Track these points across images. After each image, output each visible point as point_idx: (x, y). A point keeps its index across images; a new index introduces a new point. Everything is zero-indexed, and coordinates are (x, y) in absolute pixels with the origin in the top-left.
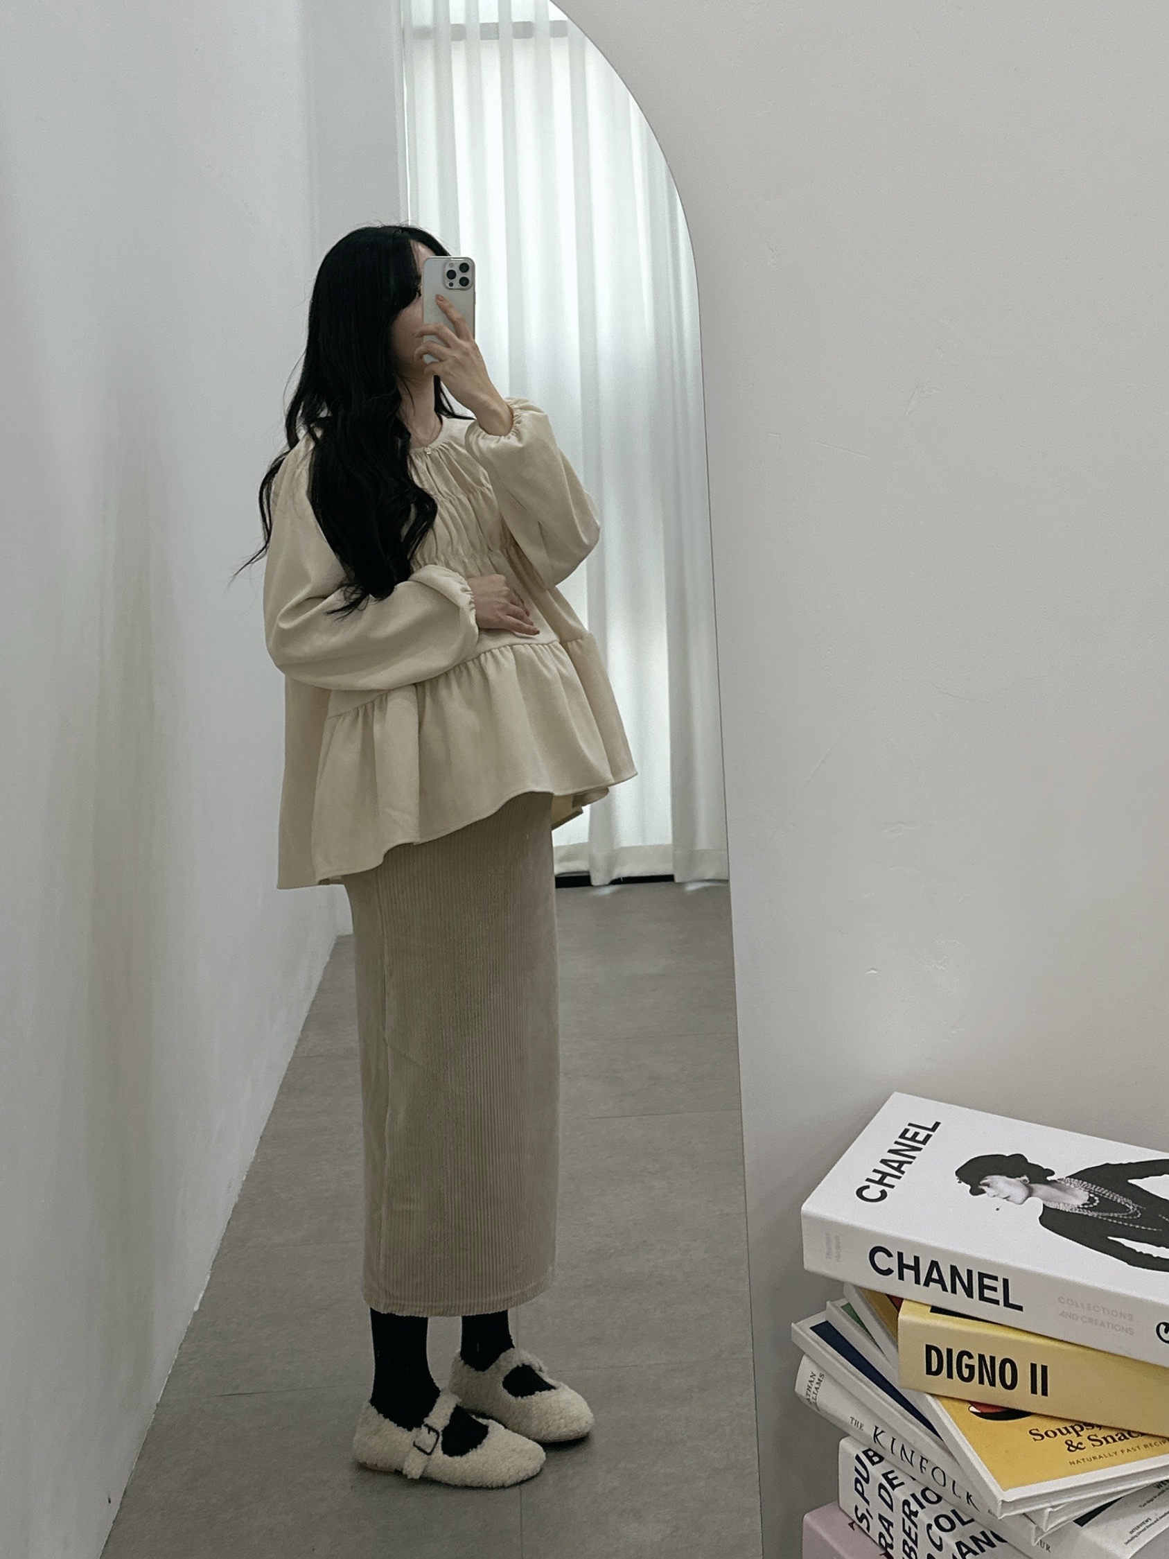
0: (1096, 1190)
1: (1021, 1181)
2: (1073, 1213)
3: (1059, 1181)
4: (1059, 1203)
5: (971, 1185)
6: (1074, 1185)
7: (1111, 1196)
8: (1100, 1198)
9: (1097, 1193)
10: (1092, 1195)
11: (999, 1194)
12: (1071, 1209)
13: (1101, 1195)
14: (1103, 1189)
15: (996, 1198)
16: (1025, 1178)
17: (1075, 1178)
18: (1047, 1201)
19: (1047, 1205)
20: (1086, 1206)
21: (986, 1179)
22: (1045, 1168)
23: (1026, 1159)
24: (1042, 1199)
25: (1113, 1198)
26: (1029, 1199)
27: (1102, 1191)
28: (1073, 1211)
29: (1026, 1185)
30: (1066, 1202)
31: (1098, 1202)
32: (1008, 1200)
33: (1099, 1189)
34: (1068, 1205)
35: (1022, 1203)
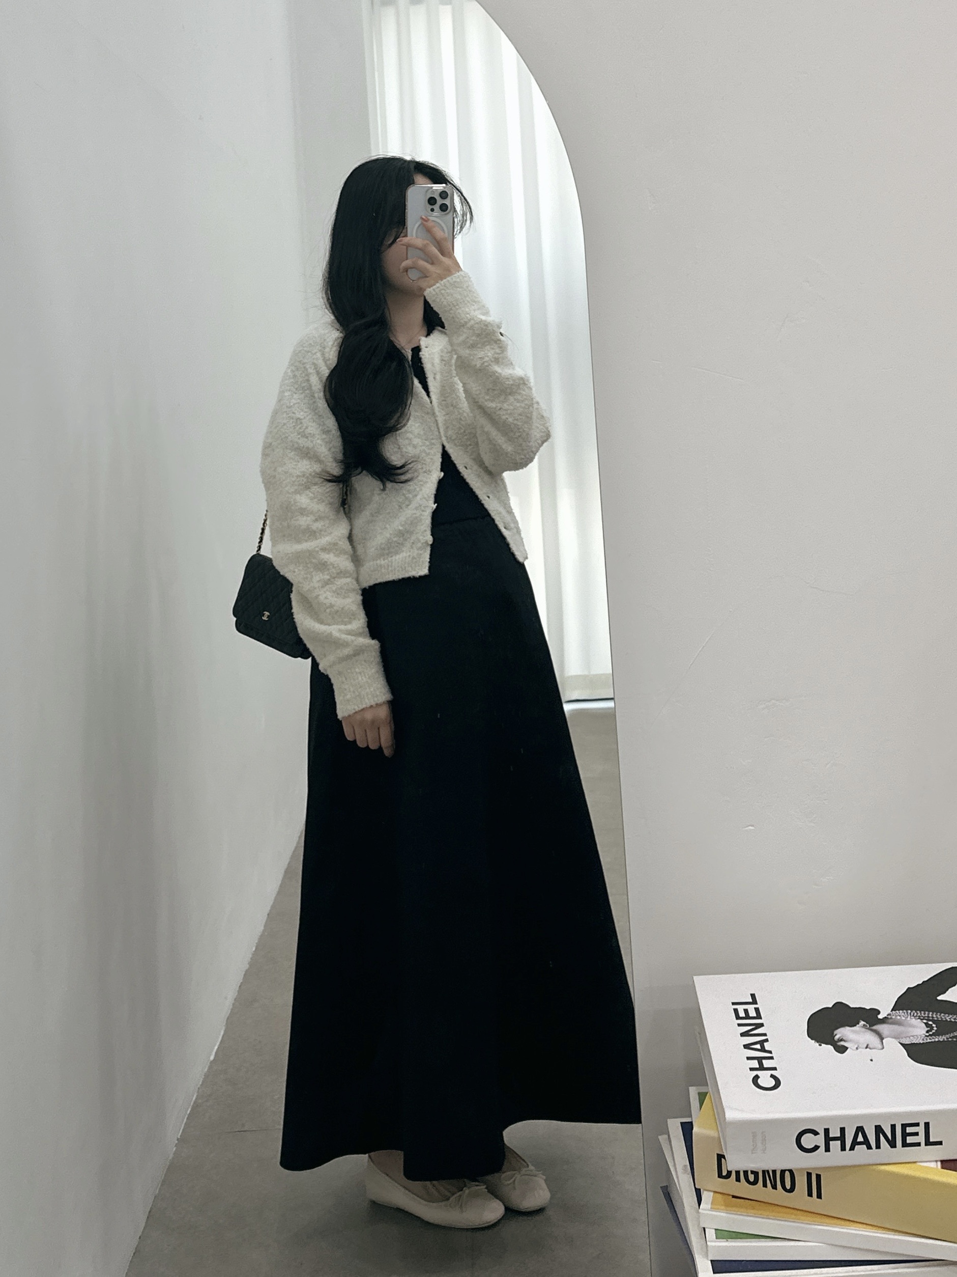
0: (923, 1015)
1: (862, 1027)
2: (927, 1043)
3: (889, 1017)
4: (909, 1037)
5: (831, 1045)
6: (903, 1016)
7: (939, 1017)
8: (934, 1021)
9: (926, 1018)
10: (925, 1021)
11: (858, 1046)
12: (923, 1040)
13: (931, 1018)
14: (927, 1013)
15: (859, 1050)
16: (862, 1023)
17: (899, 1010)
18: (898, 1038)
19: (901, 1042)
20: (931, 1033)
21: (836, 1035)
22: (868, 1008)
23: (847, 1006)
24: (895, 1038)
25: (941, 1018)
26: (884, 1041)
27: (929, 1014)
28: (925, 1042)
29: (872, 1030)
30: (912, 1035)
31: (934, 1025)
32: (870, 1049)
33: (925, 1014)
34: (917, 1036)
35: (883, 1048)
